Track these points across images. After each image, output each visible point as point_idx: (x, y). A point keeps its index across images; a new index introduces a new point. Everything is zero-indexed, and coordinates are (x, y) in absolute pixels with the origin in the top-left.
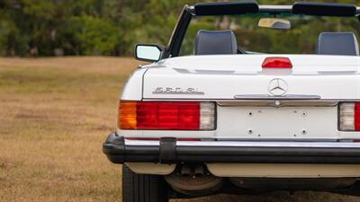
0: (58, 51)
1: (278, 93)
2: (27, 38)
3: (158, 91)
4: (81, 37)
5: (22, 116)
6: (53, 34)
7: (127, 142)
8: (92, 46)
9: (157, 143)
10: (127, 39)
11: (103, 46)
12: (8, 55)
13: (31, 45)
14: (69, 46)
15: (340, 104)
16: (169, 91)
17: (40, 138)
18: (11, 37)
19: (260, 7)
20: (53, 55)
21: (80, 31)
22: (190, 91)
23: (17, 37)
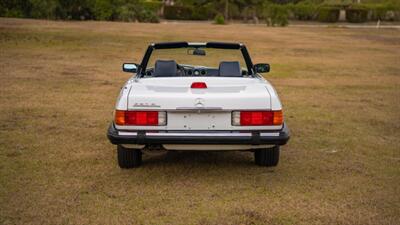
0: (83, 17)
1: (200, 106)
2: (65, 10)
3: (136, 105)
4: (94, 10)
5: (64, 73)
6: (80, 8)
7: (120, 134)
8: (100, 14)
9: (135, 134)
10: (117, 11)
11: (105, 15)
12: (56, 19)
13: (68, 14)
14: (87, 14)
15: (232, 112)
16: (142, 105)
17: (74, 92)
18: (57, 9)
19: (189, 44)
20: (80, 20)
21: (93, 6)
22: (153, 105)
23: (61, 10)
